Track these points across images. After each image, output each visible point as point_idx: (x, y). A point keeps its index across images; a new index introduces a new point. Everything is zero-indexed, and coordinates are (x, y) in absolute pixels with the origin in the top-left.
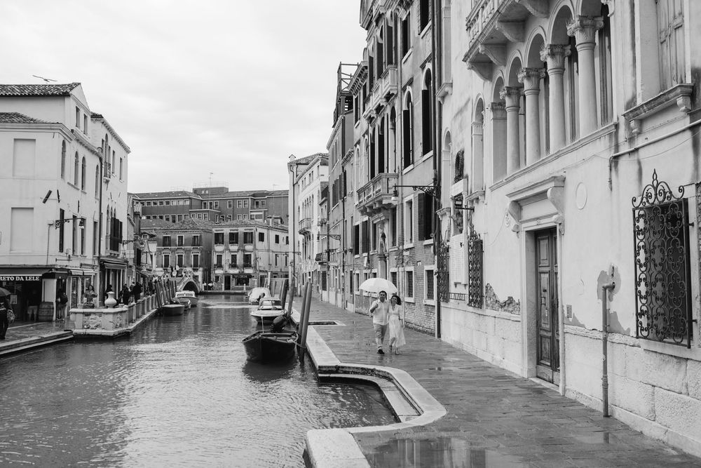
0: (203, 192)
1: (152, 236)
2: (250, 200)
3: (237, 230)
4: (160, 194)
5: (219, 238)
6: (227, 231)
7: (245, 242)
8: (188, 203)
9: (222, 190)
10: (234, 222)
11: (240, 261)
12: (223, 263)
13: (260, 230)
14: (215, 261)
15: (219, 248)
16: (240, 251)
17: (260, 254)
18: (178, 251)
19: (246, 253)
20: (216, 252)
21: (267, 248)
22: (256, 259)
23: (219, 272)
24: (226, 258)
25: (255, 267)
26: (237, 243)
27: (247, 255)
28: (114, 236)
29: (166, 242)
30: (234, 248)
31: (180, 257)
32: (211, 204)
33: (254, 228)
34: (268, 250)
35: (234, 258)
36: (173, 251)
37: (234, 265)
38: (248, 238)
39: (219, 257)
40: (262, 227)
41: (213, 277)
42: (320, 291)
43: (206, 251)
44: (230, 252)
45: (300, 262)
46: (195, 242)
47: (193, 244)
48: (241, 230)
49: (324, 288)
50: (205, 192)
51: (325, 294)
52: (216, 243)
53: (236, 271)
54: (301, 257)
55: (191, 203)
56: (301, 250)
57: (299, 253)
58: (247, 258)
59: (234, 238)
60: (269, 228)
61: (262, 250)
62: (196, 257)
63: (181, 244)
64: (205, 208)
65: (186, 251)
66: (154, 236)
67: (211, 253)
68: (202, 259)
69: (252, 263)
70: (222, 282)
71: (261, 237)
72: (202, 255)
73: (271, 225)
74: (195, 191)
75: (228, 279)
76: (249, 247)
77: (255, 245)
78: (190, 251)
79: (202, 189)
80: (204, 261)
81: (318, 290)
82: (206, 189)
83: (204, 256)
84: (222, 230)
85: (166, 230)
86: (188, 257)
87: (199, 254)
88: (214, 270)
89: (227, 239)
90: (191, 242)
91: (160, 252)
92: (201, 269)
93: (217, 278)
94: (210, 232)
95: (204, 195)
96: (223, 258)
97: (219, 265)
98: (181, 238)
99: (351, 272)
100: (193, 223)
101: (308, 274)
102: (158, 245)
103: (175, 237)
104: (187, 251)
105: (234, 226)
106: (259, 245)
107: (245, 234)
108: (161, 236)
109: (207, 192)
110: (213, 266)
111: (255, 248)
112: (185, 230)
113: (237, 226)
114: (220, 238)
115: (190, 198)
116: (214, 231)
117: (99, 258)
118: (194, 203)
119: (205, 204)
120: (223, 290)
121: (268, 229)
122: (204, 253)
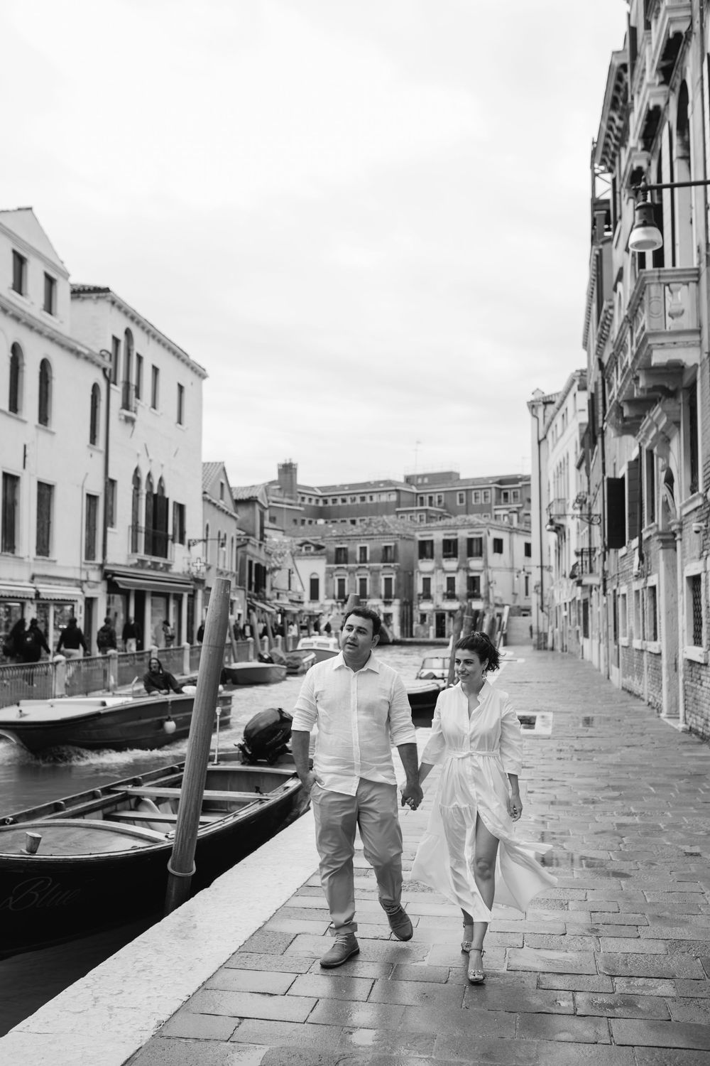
0: (420, 481)
1: (319, 548)
2: (494, 490)
3: (456, 534)
4: (352, 486)
5: (425, 549)
6: (438, 537)
7: (470, 554)
8: (394, 498)
9: (449, 477)
10: (452, 521)
11: (461, 587)
12: (433, 591)
13: (496, 534)
14: (419, 588)
15: (426, 566)
16: (461, 572)
17: (494, 575)
18: (360, 572)
19: (472, 574)
20: (421, 573)
21: (509, 565)
22: (489, 583)
23: (426, 606)
24: (438, 585)
25: (487, 598)
26: (455, 555)
27: (473, 578)
28: (155, 527)
29: (341, 556)
30: (451, 564)
31: (363, 581)
32: (431, 498)
33: (485, 531)
34: (512, 569)
35: (451, 582)
36: (351, 572)
37: (450, 596)
38: (475, 547)
39: (427, 582)
40: (500, 529)
41: (417, 616)
42: (581, 638)
43: (405, 572)
44: (445, 572)
45: (552, 584)
46: (387, 555)
47: (385, 560)
48: (463, 535)
49: (586, 635)
50: (423, 480)
51: (586, 643)
52: (421, 557)
53: (454, 605)
54: (553, 574)
55: (399, 498)
56: (553, 562)
57: (549, 569)
58: (473, 583)
59: (450, 548)
60: (512, 531)
61: (499, 569)
62: (388, 581)
63: (364, 560)
64: (422, 504)
65: (372, 571)
66: (323, 547)
67: (413, 575)
68: (398, 585)
69: (482, 591)
70: (431, 624)
71: (498, 547)
72: (398, 577)
73: (515, 524)
74: (408, 480)
75: (440, 618)
76: (475, 563)
77: (486, 561)
78: (378, 571)
79: (418, 476)
80: (402, 589)
81: (578, 637)
82: (424, 476)
83: (401, 581)
84: (430, 535)
85: (339, 538)
86: (376, 582)
87: (394, 577)
88: (419, 604)
89: (438, 550)
90: (381, 555)
91: (331, 573)
92: (397, 602)
93: (423, 617)
94: (411, 539)
95: (423, 484)
96: (433, 583)
97: (427, 596)
98: (363, 550)
99: (615, 591)
100: (385, 525)
101: (563, 607)
102: (329, 562)
103: (355, 548)
104: (375, 572)
105: (450, 527)
106: (493, 558)
107: (470, 541)
108: (332, 547)
109: (426, 480)
110: (416, 597)
111: (486, 566)
112: (370, 537)
113: (456, 527)
114: (428, 549)
115: (397, 491)
116: (418, 536)
117: (101, 566)
118: (404, 498)
119: (422, 498)
120: (432, 637)
121: (511, 533)
122: (401, 574)
